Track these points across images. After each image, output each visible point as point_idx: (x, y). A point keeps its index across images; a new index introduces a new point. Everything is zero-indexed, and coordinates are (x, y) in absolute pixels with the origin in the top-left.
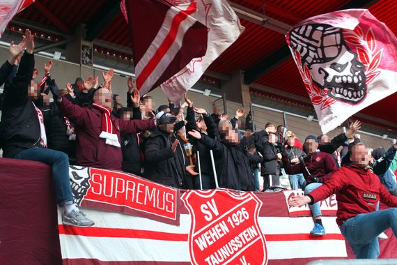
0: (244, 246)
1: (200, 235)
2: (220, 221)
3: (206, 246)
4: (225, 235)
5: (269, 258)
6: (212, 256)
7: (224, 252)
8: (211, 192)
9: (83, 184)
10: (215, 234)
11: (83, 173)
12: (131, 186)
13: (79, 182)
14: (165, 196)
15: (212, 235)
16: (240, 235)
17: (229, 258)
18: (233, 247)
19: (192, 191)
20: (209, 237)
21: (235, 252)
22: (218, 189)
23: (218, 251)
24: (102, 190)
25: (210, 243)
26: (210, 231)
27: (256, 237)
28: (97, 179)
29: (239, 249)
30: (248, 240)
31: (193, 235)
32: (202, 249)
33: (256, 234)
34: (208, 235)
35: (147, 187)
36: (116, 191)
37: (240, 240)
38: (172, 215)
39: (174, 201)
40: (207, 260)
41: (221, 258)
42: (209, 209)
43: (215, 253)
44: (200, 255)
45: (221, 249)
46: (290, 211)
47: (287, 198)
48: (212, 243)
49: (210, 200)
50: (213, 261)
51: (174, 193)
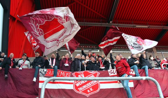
0: (92, 85)
1: (77, 83)
5: (100, 88)
6: (80, 88)
7: (84, 87)
9: (45, 73)
10: (82, 82)
11: (45, 70)
13: (44, 72)
14: (67, 74)
15: (81, 82)
16: (91, 82)
17: (86, 88)
18: (88, 85)
21: (88, 87)
22: (85, 71)
24: (50, 73)
25: (80, 85)
27: (96, 83)
28: (49, 71)
29: (90, 86)
30: (93, 83)
31: (75, 83)
32: (77, 86)
33: (97, 82)
37: (91, 83)
39: (70, 75)
40: (79, 89)
43: (82, 87)
46: (110, 75)
47: (109, 72)
48: (81, 84)
49: (82, 74)
50: (81, 89)
51: (70, 73)
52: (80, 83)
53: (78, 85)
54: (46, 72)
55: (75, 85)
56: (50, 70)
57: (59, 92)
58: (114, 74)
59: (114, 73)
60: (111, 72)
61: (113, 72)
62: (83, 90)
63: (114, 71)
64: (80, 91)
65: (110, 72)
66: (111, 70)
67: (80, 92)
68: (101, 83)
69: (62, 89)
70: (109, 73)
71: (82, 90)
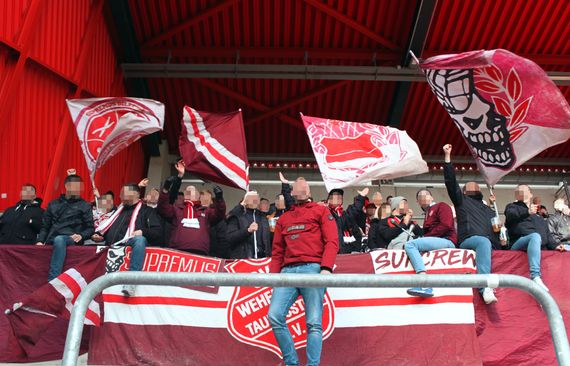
0: (301, 312)
1: (243, 302)
3: (249, 313)
5: (336, 326)
6: (255, 323)
10: (263, 300)
11: (120, 251)
12: (165, 258)
14: (206, 266)
15: (259, 302)
16: (298, 302)
19: (241, 260)
20: (255, 304)
23: (264, 317)
25: (255, 310)
26: (257, 298)
29: (293, 315)
31: (235, 302)
32: (244, 315)
34: (255, 302)
35: (183, 259)
36: (150, 265)
40: (249, 326)
41: (265, 324)
43: (260, 320)
44: (240, 322)
46: (377, 272)
47: (374, 258)
48: (258, 309)
50: (256, 326)
51: (217, 263)
52: (253, 306)
53: (244, 311)
54: (121, 257)
55: (235, 310)
57: (170, 337)
58: (395, 266)
59: (396, 263)
60: (383, 258)
61: (390, 258)
62: (264, 330)
63: (394, 254)
64: (251, 336)
65: (377, 261)
66: (381, 252)
67: (253, 339)
68: (341, 304)
69: (182, 327)
70: (376, 266)
71: (260, 332)
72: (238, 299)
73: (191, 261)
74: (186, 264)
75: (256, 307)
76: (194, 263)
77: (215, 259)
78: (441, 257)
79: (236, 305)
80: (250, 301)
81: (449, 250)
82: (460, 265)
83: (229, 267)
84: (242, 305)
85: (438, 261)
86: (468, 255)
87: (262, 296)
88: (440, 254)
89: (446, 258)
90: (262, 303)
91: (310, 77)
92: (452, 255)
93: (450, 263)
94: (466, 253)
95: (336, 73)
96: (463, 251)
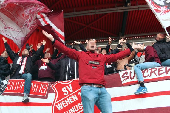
1: (59, 103)
2: (73, 95)
3: (62, 108)
4: (74, 102)
8: (70, 81)
9: (4, 87)
10: (68, 101)
11: (6, 82)
14: (42, 86)
15: (67, 102)
18: (78, 107)
19: (59, 82)
20: (65, 103)
21: (80, 110)
22: (76, 79)
23: (69, 110)
24: (12, 87)
25: (64, 106)
26: (66, 100)
31: (55, 103)
32: (59, 109)
34: (65, 102)
35: (32, 84)
36: (18, 87)
38: (44, 94)
39: (46, 88)
42: (67, 89)
45: (71, 109)
46: (123, 82)
47: (121, 75)
48: (66, 106)
49: (68, 85)
51: (47, 84)
52: (64, 104)
53: (60, 107)
54: (6, 85)
55: (55, 107)
56: (13, 81)
58: (132, 79)
59: (132, 77)
60: (125, 75)
61: (129, 75)
63: (131, 72)
65: (123, 77)
66: (124, 72)
70: (122, 79)
72: (57, 101)
73: (36, 84)
74: (33, 86)
75: (65, 105)
76: (37, 85)
77: (47, 82)
78: (154, 72)
79: (56, 104)
80: (63, 102)
81: (158, 68)
82: (164, 75)
83: (53, 86)
84: (59, 104)
85: (153, 74)
86: (168, 69)
87: (68, 99)
88: (154, 70)
89: (157, 72)
90: (68, 103)
91: (97, 13)
92: (159, 70)
93: (159, 74)
94: (166, 68)
95: (105, 11)
96: (165, 67)
